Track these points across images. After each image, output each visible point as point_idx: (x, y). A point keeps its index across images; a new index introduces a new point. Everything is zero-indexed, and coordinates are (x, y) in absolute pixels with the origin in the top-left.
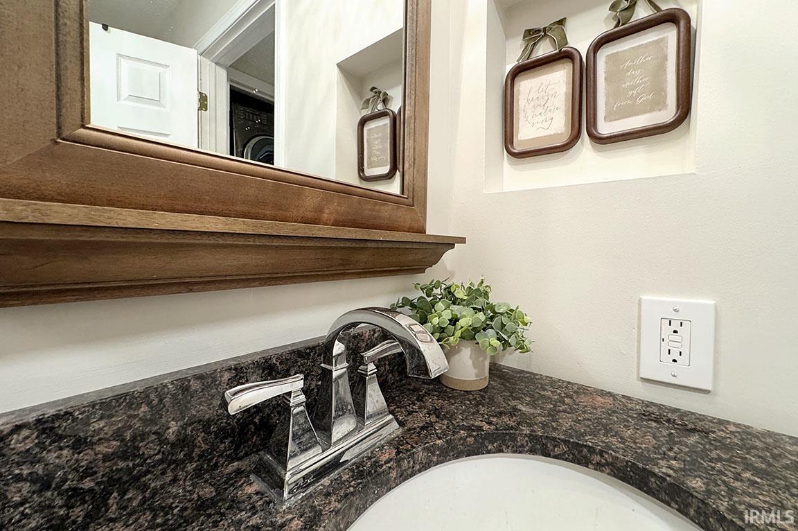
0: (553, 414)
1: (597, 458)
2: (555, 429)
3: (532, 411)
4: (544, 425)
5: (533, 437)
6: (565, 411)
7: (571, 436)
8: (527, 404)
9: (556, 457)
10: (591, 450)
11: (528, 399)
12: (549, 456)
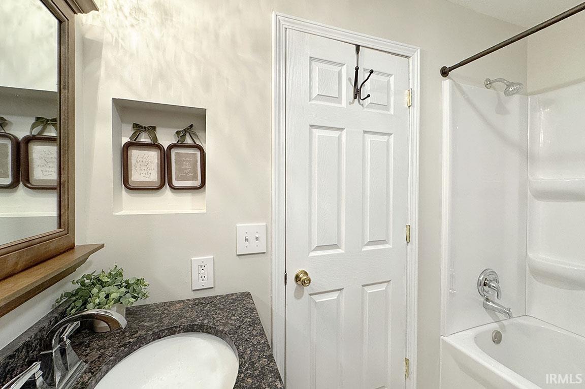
0: (161, 321)
1: (178, 329)
2: (162, 326)
3: (151, 323)
4: (157, 327)
5: (154, 334)
6: (165, 317)
7: (169, 326)
8: (148, 322)
9: (164, 337)
10: (176, 327)
11: (148, 319)
12: (161, 338)
